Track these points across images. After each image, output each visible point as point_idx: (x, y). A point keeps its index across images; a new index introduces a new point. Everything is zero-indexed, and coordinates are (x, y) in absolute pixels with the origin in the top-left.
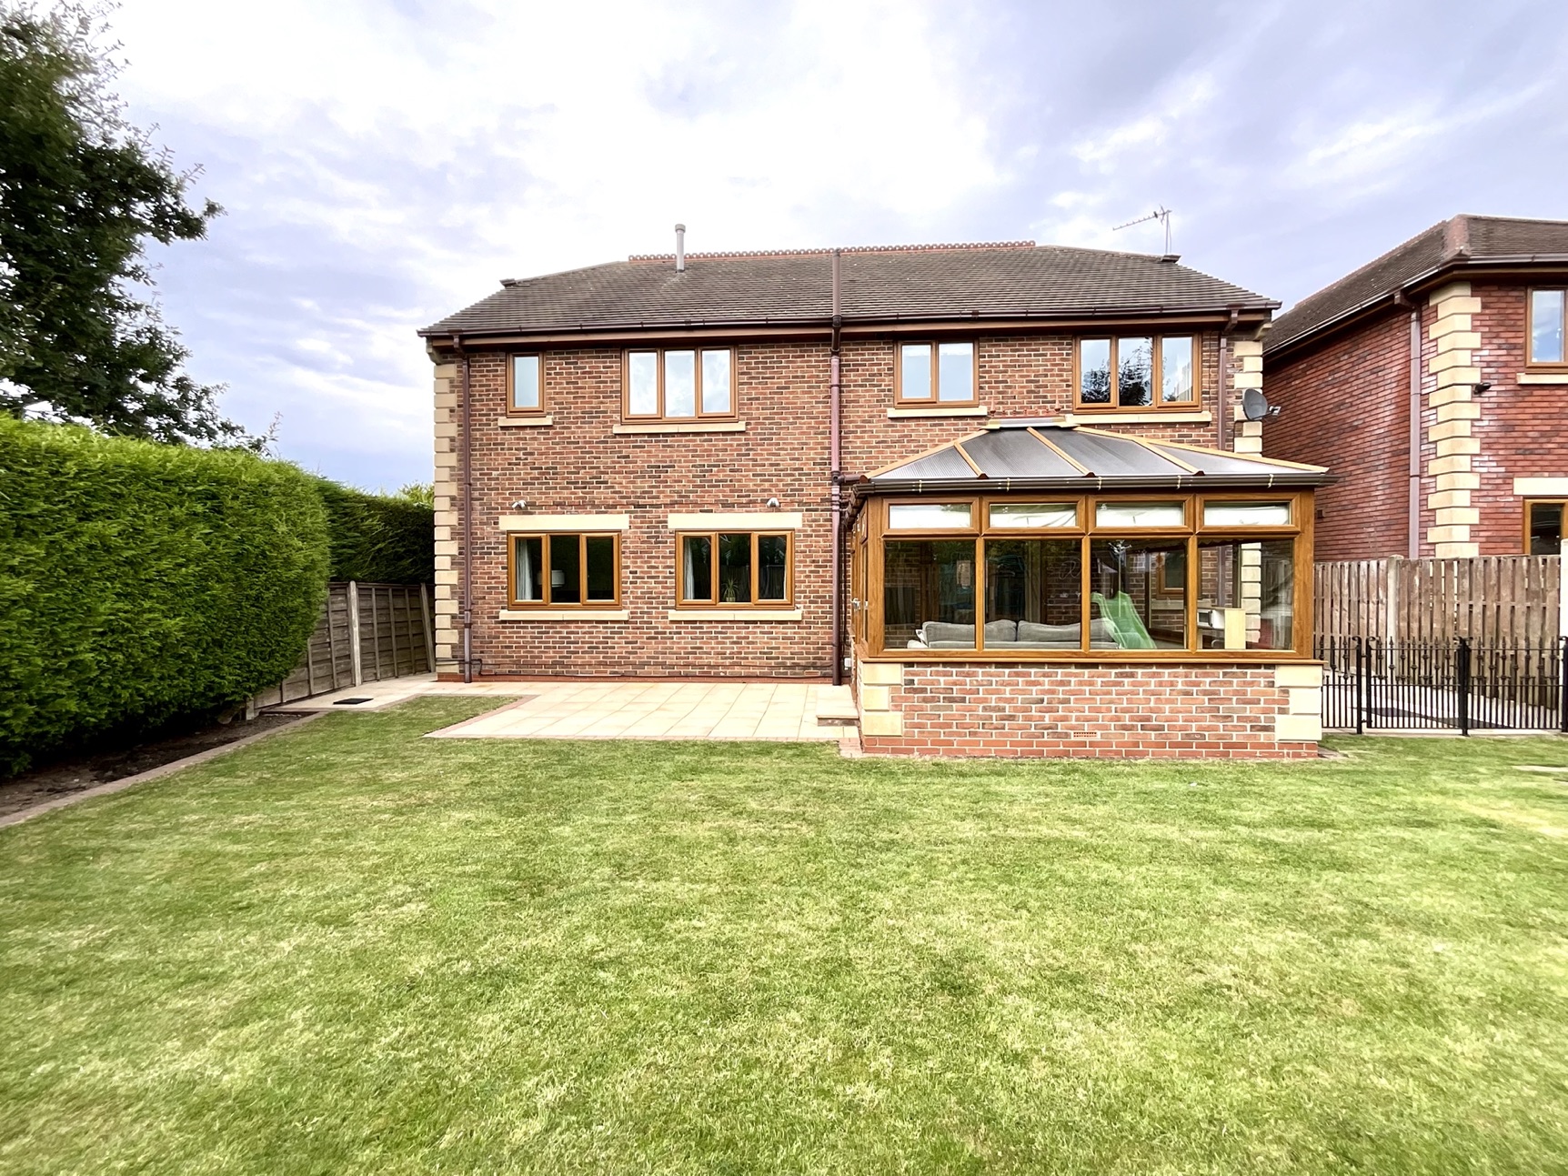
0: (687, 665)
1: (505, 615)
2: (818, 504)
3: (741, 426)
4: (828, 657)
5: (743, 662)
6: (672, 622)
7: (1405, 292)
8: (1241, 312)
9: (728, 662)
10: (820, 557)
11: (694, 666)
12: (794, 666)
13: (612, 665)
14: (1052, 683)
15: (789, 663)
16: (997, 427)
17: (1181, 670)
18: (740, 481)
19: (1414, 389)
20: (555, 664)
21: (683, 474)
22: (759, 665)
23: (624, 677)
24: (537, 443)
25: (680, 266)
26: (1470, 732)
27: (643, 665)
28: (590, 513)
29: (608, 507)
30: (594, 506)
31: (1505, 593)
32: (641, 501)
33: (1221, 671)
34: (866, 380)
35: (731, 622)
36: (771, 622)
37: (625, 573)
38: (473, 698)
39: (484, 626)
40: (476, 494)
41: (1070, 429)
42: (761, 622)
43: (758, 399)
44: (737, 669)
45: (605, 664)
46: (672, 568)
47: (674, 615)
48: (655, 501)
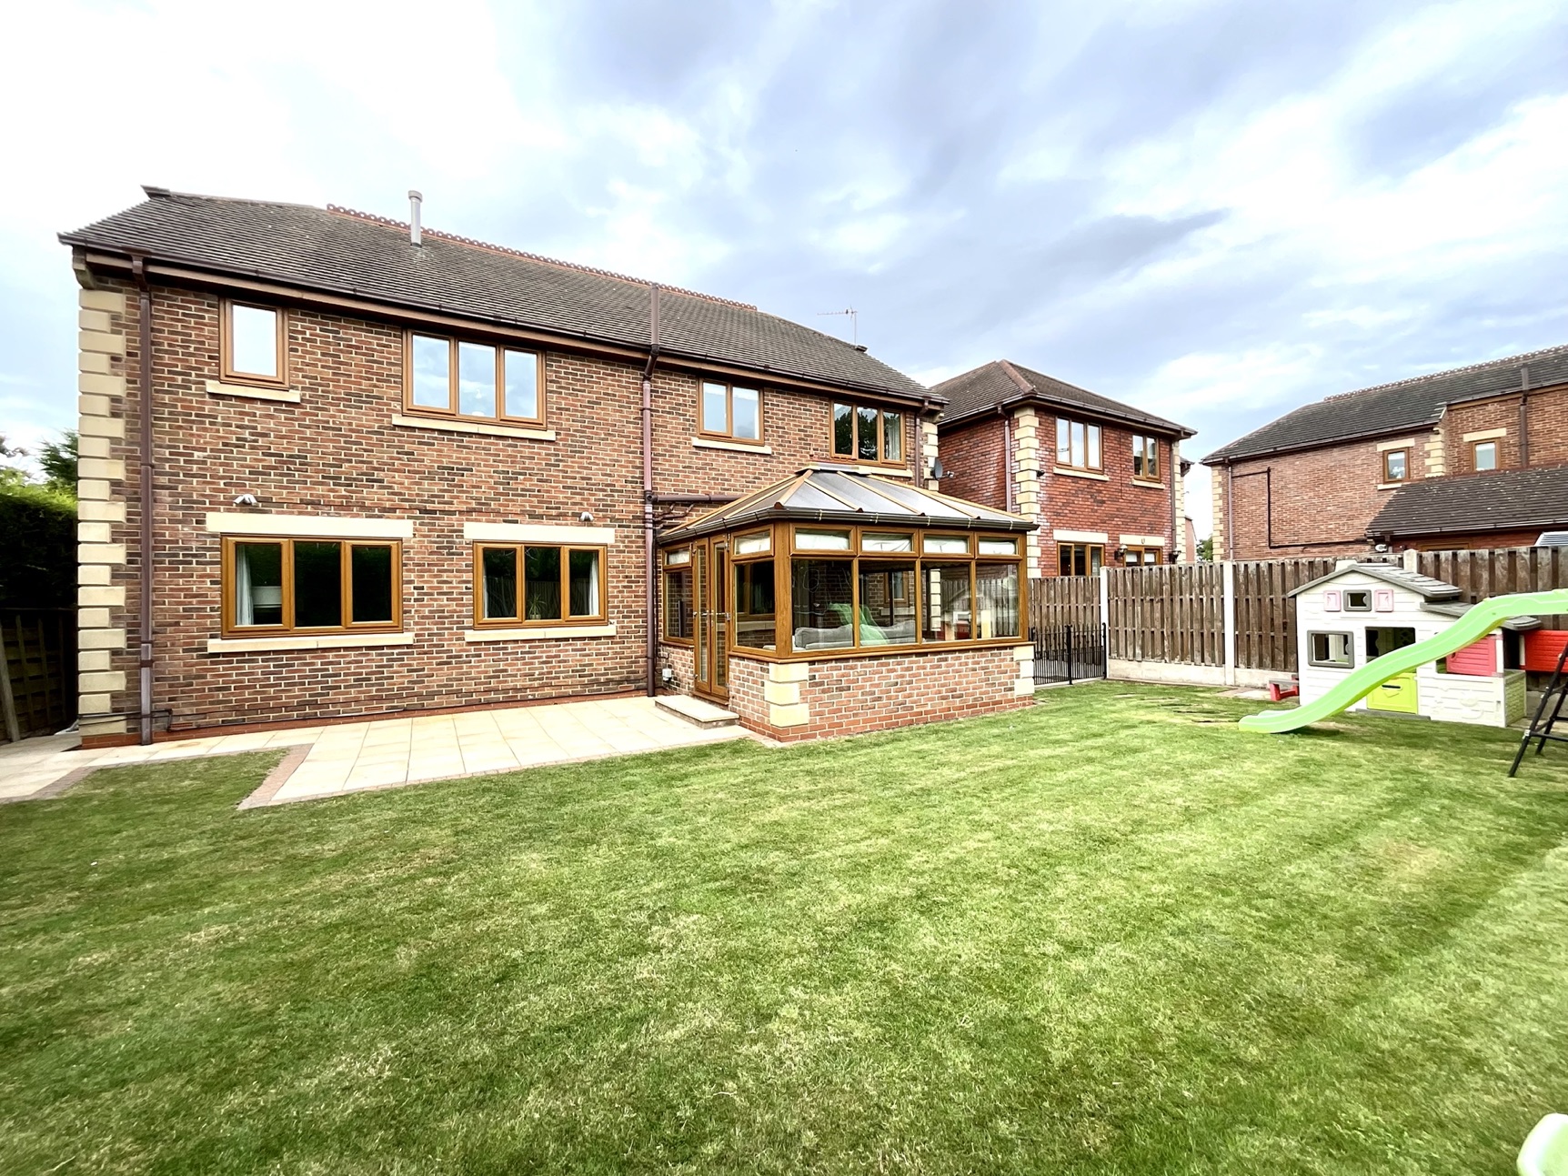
0: (487, 691)
1: (215, 645)
2: (630, 521)
3: (550, 435)
4: (641, 670)
5: (554, 682)
6: (470, 644)
7: (1003, 406)
8: (930, 403)
9: (536, 684)
10: (633, 573)
11: (496, 691)
12: (608, 682)
13: (390, 698)
14: (902, 670)
15: (602, 679)
16: (818, 468)
17: (971, 654)
18: (548, 491)
19: (1008, 470)
20: (302, 705)
21: (483, 477)
22: (570, 683)
23: (407, 712)
24: (275, 424)
25: (416, 238)
26: (1073, 682)
27: (431, 695)
28: (357, 516)
29: (384, 510)
30: (363, 507)
31: (1073, 599)
32: (429, 507)
33: (989, 653)
34: (674, 408)
35: (539, 640)
36: (584, 639)
37: (408, 588)
38: (166, 764)
39: (176, 663)
40: (164, 480)
41: (864, 476)
42: (574, 639)
43: (568, 410)
44: (547, 691)
45: (380, 699)
46: (469, 582)
47: (471, 636)
48: (447, 507)
